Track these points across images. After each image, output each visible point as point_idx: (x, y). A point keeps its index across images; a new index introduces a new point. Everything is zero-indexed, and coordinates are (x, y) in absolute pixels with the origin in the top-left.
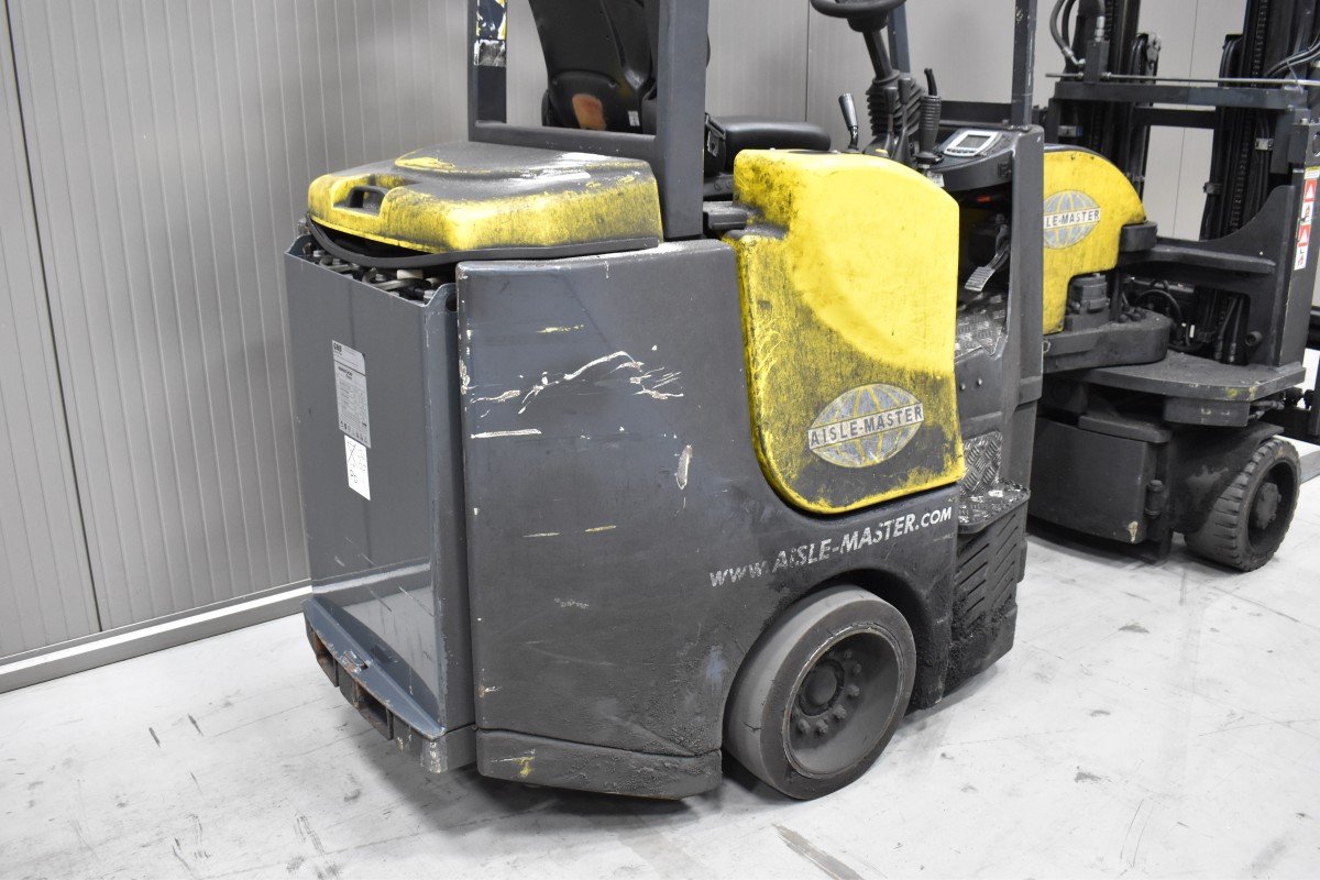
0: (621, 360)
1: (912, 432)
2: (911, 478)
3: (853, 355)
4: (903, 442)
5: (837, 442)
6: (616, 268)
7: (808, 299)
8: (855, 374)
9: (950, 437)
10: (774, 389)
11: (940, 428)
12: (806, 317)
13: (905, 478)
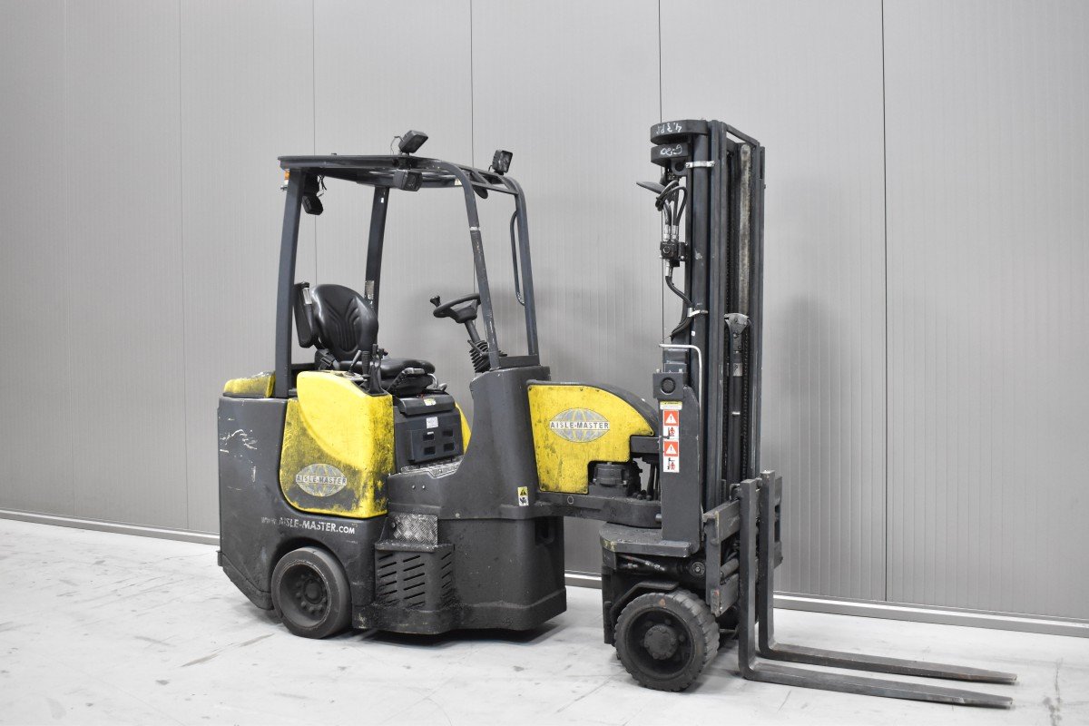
0: (241, 432)
1: (340, 489)
2: (335, 507)
3: (319, 450)
4: (335, 492)
5: (307, 483)
6: (246, 403)
7: (305, 425)
8: (319, 458)
9: (357, 496)
10: (287, 455)
11: (353, 491)
12: (304, 431)
13: (332, 507)
